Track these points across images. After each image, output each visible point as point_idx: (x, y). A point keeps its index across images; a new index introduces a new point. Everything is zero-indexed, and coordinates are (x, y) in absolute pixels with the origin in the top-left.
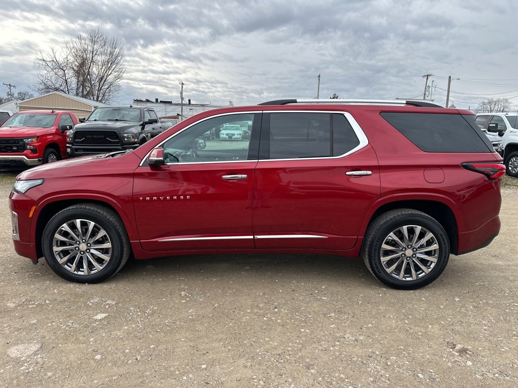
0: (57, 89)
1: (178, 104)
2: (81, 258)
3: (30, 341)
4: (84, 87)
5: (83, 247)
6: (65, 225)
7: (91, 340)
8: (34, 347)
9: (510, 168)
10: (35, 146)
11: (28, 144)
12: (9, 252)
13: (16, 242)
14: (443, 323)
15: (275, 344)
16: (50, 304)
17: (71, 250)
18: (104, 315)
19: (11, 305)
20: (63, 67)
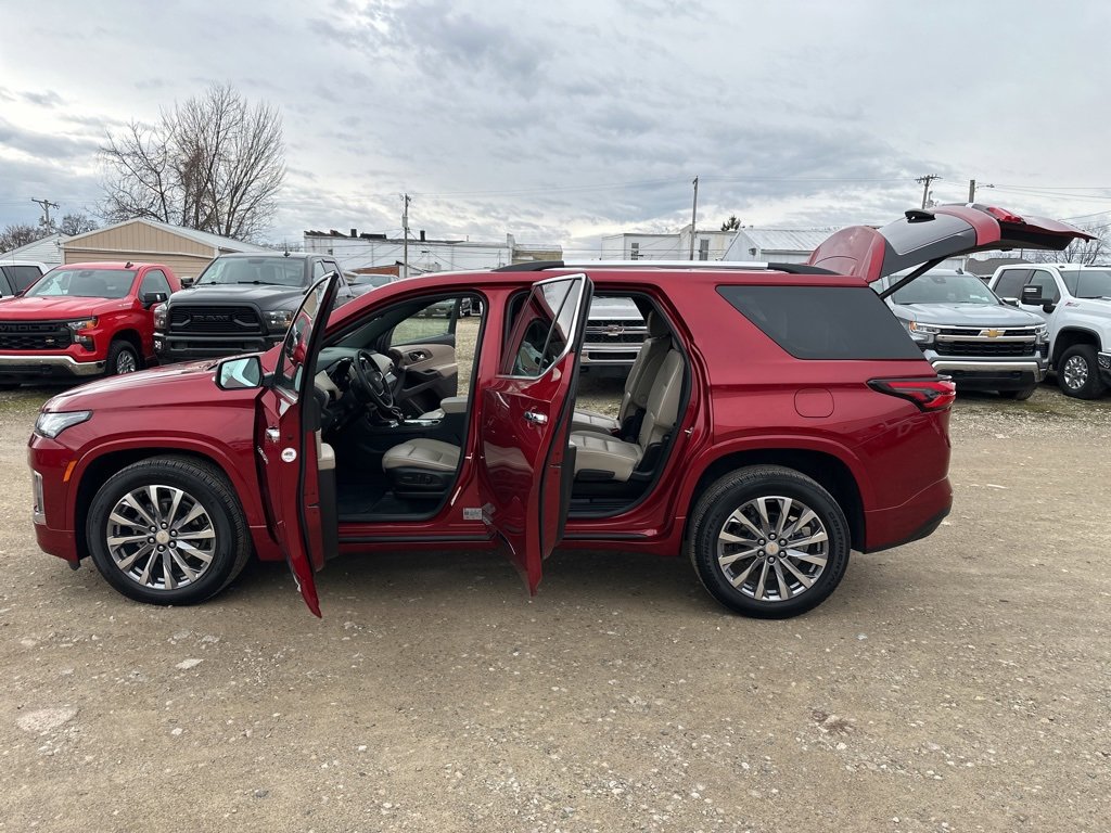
0: (142, 213)
1: (400, 240)
2: (160, 557)
3: (58, 704)
4: (199, 206)
5: (163, 536)
6: (128, 496)
7: (167, 703)
8: (65, 714)
9: (1067, 380)
10: (92, 336)
11: (77, 332)
12: (30, 548)
13: (39, 528)
14: (820, 678)
15: (500, 712)
16: (100, 642)
17: (141, 543)
18: (195, 662)
19: (28, 643)
20: (156, 166)
